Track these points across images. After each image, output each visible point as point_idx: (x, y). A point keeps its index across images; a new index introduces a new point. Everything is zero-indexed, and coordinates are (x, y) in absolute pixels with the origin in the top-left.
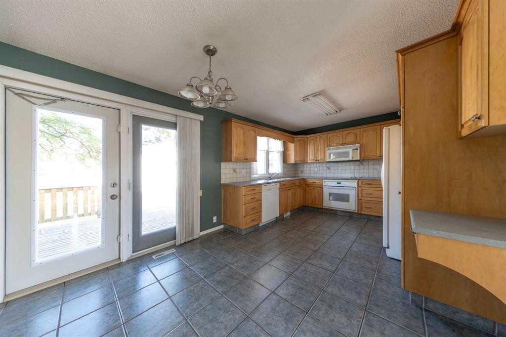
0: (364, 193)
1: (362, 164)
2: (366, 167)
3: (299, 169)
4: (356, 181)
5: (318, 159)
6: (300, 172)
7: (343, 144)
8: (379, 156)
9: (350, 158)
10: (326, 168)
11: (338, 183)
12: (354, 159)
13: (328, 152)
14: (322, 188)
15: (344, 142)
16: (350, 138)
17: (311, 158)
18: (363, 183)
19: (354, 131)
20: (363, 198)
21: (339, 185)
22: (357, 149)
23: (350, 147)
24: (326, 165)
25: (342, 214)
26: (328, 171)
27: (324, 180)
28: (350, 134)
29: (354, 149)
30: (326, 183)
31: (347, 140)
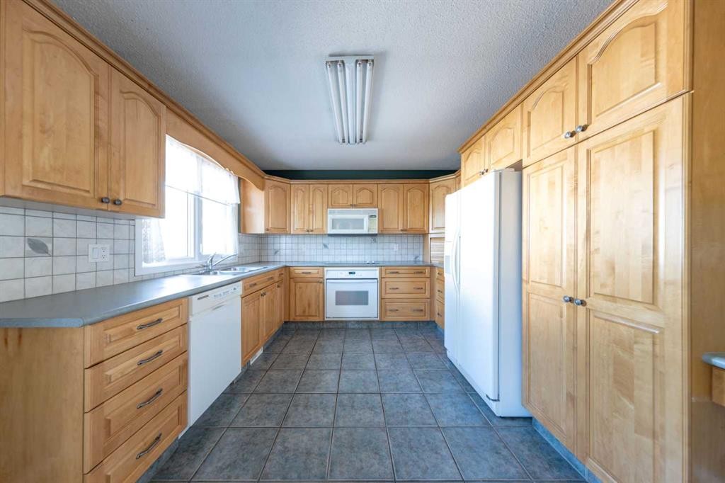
0: (388, 287)
1: (375, 241)
2: (380, 246)
3: (271, 247)
4: (378, 268)
5: (311, 228)
6: (272, 252)
7: (353, 206)
8: (402, 230)
9: (365, 231)
10: (322, 246)
11: (350, 273)
12: (370, 233)
13: (330, 217)
14: (322, 283)
15: (355, 203)
16: (364, 197)
17: (296, 224)
18: (388, 271)
19: (370, 186)
20: (388, 296)
21: (352, 276)
22: (375, 216)
23: (364, 213)
24: (321, 241)
25: (356, 326)
26: (325, 251)
27: (326, 269)
28: (364, 190)
29: (371, 216)
30: (330, 273)
31: (360, 201)
